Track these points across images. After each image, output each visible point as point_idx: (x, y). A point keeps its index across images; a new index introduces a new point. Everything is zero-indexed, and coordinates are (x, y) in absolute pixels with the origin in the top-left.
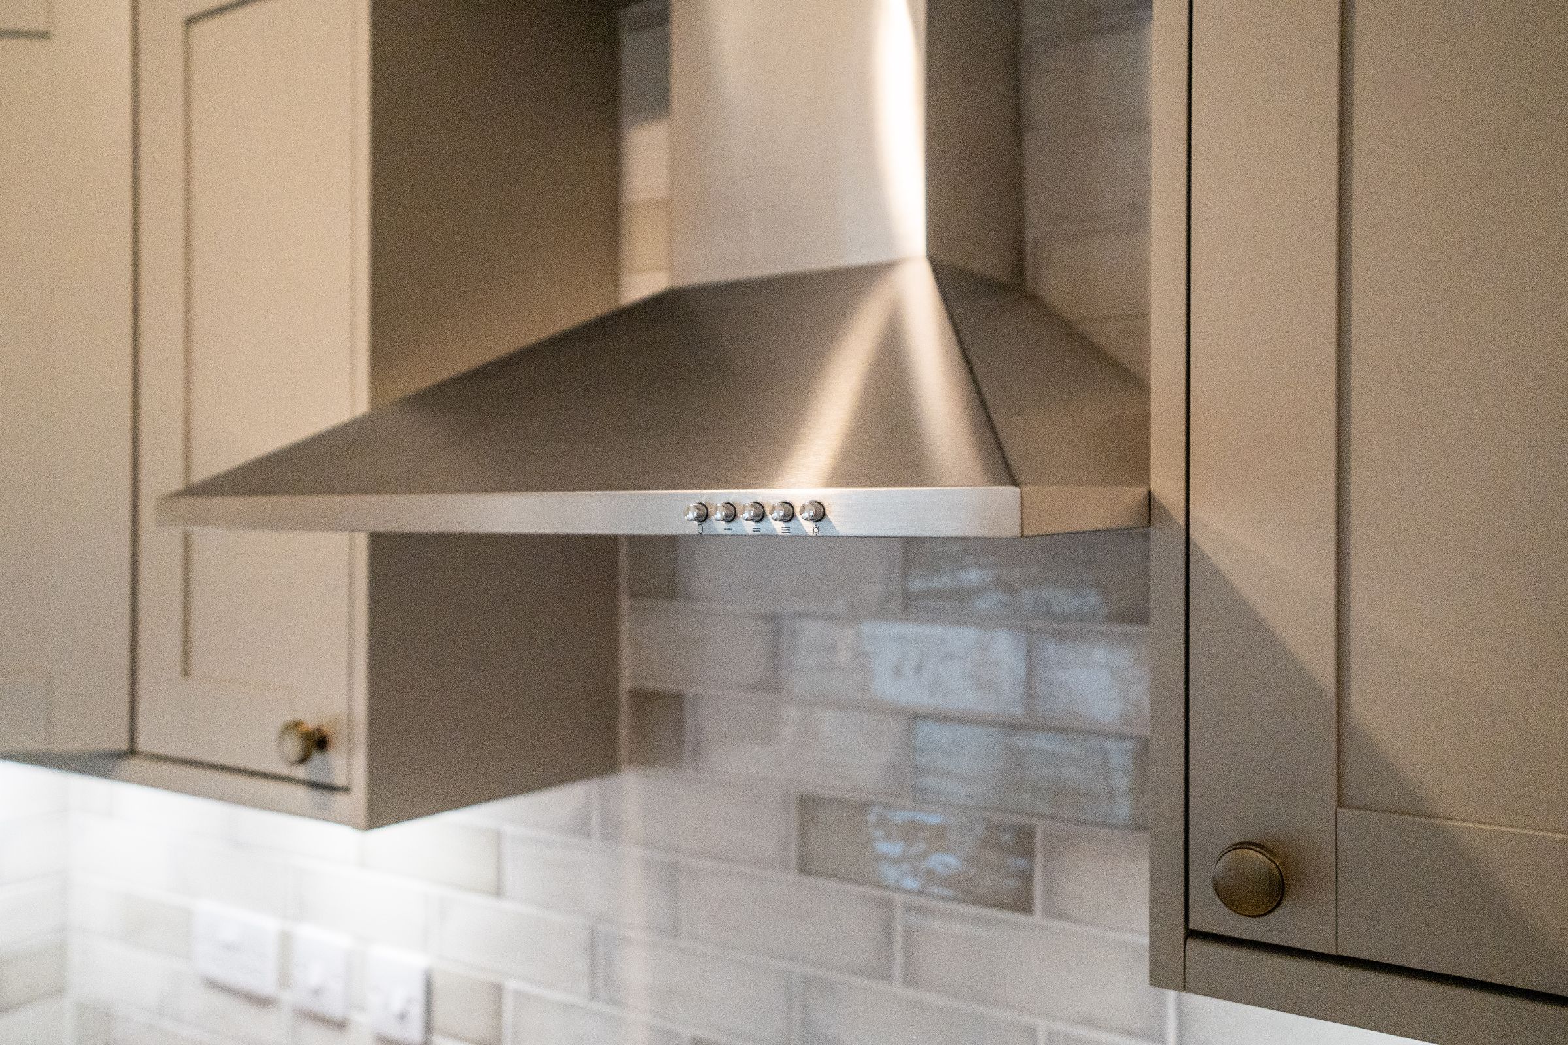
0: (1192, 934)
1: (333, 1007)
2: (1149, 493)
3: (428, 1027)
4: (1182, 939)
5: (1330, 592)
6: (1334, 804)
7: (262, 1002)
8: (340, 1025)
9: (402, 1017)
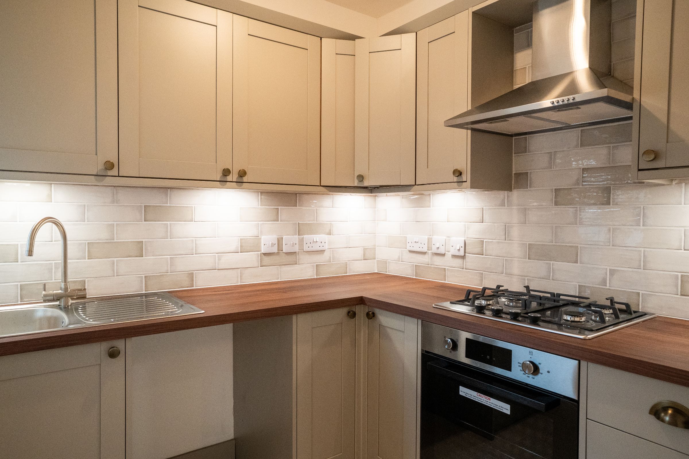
0: (639, 170)
1: (442, 251)
2: (633, 97)
3: (465, 252)
4: (637, 171)
5: (666, 108)
6: (666, 142)
7: (424, 253)
8: (444, 255)
9: (459, 250)
